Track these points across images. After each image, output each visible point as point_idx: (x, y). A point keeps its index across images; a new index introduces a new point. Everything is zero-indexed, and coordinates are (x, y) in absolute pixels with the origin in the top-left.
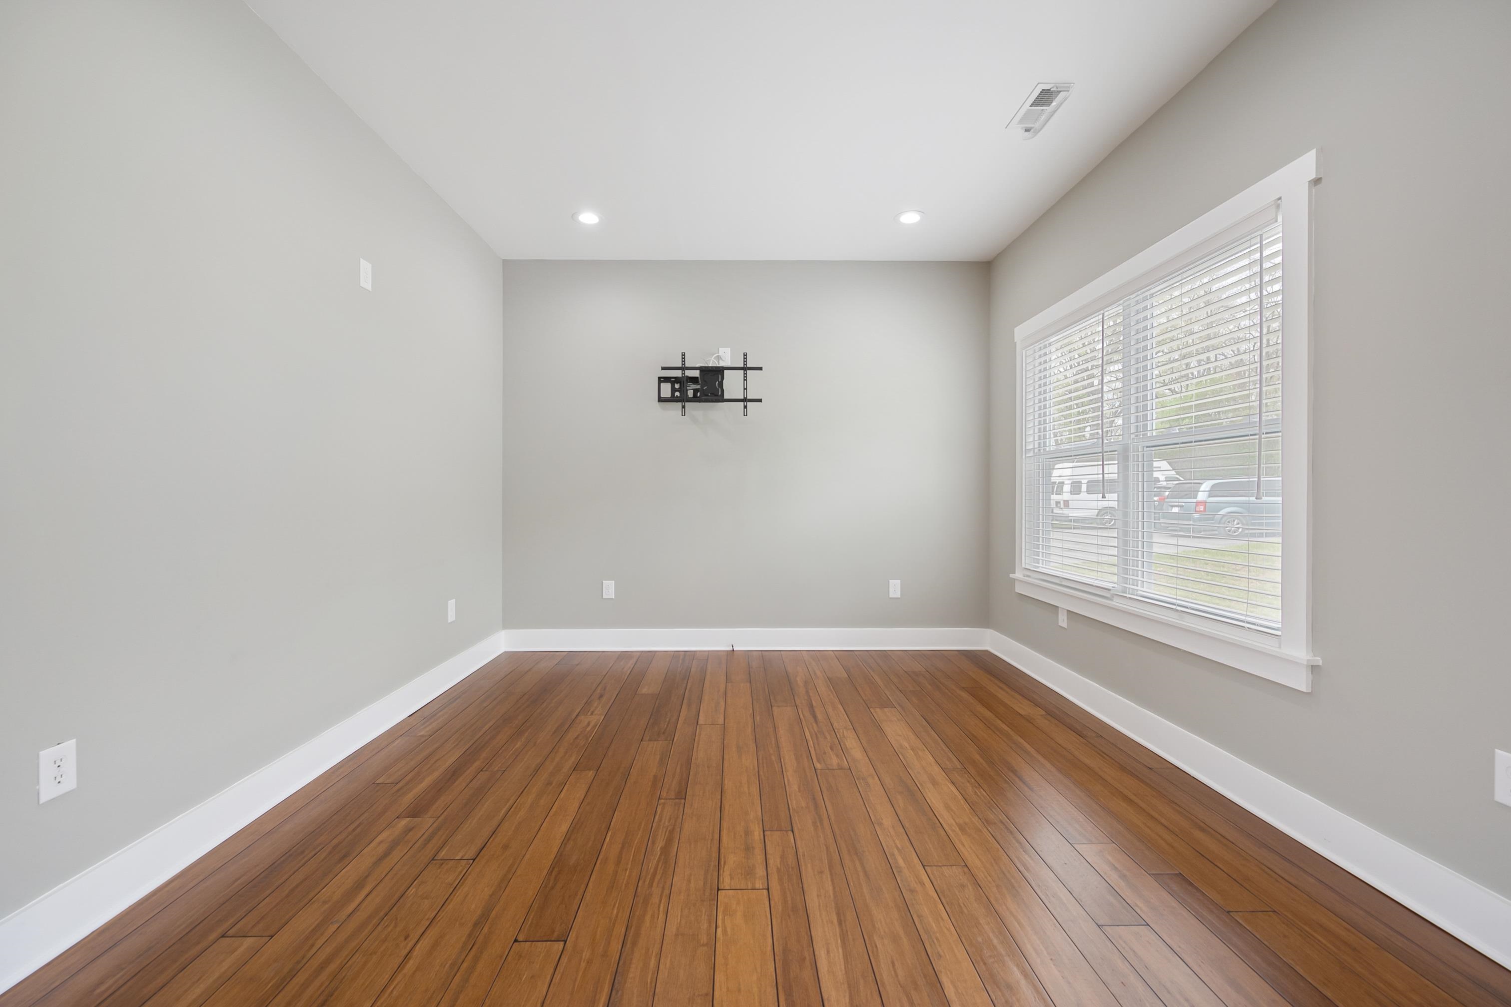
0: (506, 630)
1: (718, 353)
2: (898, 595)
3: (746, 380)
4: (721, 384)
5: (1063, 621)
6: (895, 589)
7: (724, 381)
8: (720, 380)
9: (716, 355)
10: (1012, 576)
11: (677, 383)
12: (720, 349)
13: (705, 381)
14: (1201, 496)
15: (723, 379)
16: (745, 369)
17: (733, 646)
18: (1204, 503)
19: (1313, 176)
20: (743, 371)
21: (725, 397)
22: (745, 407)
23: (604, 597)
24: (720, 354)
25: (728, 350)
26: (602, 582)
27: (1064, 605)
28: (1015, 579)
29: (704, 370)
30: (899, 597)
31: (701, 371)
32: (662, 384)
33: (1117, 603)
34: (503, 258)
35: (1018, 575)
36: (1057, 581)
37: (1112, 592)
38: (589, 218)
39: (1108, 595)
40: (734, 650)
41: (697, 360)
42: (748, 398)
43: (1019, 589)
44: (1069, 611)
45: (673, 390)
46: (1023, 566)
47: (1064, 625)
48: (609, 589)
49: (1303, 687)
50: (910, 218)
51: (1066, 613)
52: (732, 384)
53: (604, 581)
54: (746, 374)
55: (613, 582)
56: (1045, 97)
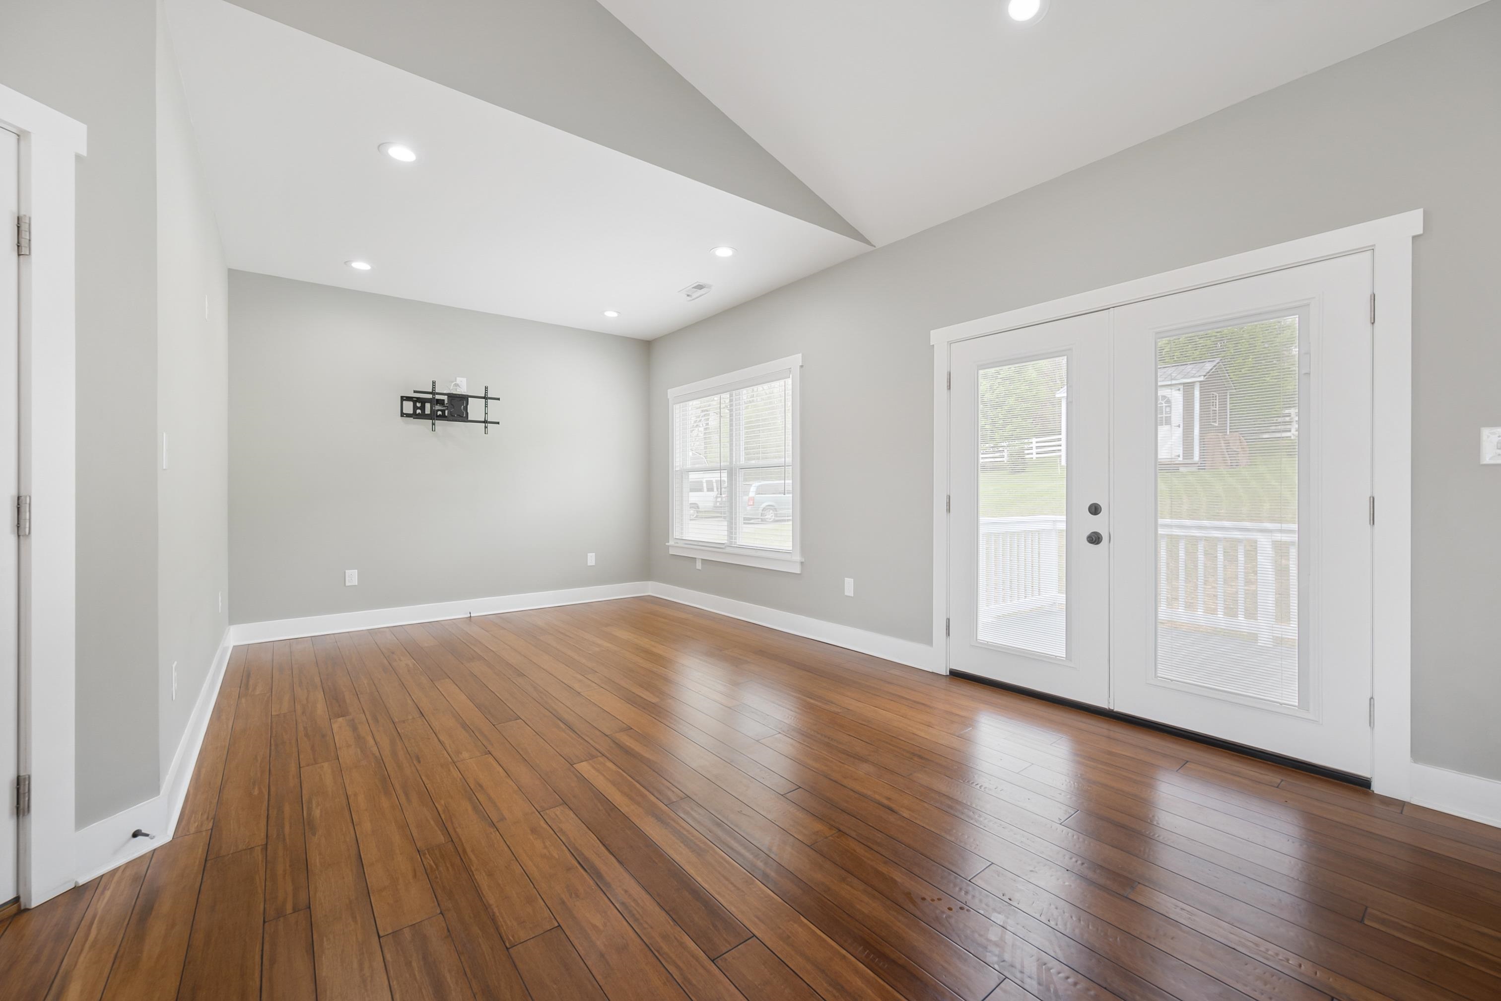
0: (235, 626)
1: (456, 381)
2: (593, 564)
3: (487, 407)
4: (466, 409)
5: (699, 566)
6: (591, 559)
7: (468, 406)
8: (465, 405)
9: (454, 383)
10: (667, 544)
11: (419, 403)
12: (457, 378)
13: (452, 405)
14: (752, 494)
15: (468, 404)
16: (485, 398)
17: (470, 613)
18: (753, 499)
19: (801, 364)
20: (484, 400)
21: (469, 419)
22: (486, 427)
23: (347, 585)
24: (458, 382)
25: (464, 380)
26: (345, 572)
27: (699, 556)
28: (669, 546)
29: (451, 396)
30: (594, 564)
31: (449, 397)
32: (404, 402)
33: (728, 550)
34: (230, 267)
35: (671, 543)
36: (695, 543)
37: (725, 545)
38: (361, 266)
39: (723, 547)
40: (472, 615)
41: (444, 388)
42: (488, 420)
43: (672, 552)
44: (702, 559)
45: (415, 408)
46: (674, 537)
47: (700, 568)
48: (352, 577)
49: (798, 572)
50: (611, 314)
51: (700, 560)
52: (475, 409)
53: (346, 571)
54: (487, 402)
55: (357, 571)
56: (700, 287)
